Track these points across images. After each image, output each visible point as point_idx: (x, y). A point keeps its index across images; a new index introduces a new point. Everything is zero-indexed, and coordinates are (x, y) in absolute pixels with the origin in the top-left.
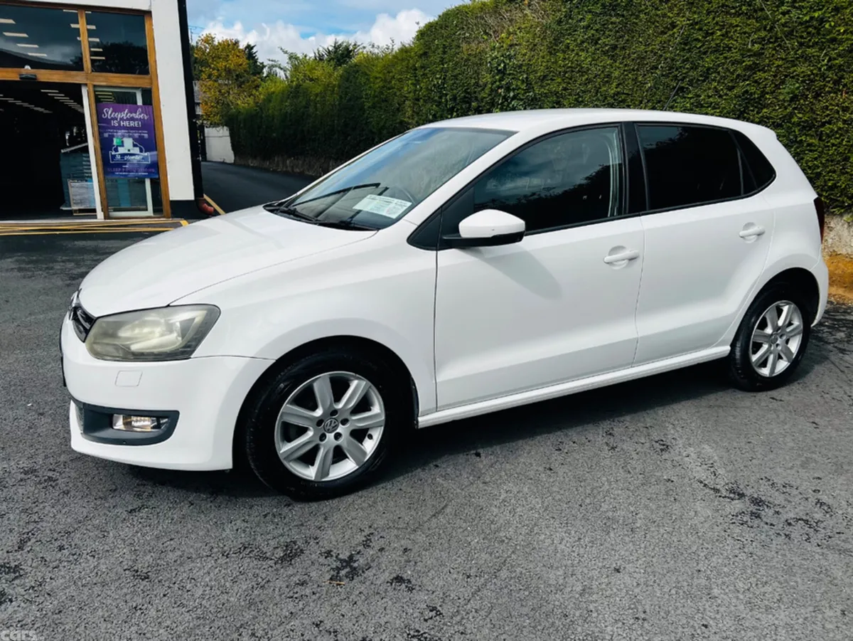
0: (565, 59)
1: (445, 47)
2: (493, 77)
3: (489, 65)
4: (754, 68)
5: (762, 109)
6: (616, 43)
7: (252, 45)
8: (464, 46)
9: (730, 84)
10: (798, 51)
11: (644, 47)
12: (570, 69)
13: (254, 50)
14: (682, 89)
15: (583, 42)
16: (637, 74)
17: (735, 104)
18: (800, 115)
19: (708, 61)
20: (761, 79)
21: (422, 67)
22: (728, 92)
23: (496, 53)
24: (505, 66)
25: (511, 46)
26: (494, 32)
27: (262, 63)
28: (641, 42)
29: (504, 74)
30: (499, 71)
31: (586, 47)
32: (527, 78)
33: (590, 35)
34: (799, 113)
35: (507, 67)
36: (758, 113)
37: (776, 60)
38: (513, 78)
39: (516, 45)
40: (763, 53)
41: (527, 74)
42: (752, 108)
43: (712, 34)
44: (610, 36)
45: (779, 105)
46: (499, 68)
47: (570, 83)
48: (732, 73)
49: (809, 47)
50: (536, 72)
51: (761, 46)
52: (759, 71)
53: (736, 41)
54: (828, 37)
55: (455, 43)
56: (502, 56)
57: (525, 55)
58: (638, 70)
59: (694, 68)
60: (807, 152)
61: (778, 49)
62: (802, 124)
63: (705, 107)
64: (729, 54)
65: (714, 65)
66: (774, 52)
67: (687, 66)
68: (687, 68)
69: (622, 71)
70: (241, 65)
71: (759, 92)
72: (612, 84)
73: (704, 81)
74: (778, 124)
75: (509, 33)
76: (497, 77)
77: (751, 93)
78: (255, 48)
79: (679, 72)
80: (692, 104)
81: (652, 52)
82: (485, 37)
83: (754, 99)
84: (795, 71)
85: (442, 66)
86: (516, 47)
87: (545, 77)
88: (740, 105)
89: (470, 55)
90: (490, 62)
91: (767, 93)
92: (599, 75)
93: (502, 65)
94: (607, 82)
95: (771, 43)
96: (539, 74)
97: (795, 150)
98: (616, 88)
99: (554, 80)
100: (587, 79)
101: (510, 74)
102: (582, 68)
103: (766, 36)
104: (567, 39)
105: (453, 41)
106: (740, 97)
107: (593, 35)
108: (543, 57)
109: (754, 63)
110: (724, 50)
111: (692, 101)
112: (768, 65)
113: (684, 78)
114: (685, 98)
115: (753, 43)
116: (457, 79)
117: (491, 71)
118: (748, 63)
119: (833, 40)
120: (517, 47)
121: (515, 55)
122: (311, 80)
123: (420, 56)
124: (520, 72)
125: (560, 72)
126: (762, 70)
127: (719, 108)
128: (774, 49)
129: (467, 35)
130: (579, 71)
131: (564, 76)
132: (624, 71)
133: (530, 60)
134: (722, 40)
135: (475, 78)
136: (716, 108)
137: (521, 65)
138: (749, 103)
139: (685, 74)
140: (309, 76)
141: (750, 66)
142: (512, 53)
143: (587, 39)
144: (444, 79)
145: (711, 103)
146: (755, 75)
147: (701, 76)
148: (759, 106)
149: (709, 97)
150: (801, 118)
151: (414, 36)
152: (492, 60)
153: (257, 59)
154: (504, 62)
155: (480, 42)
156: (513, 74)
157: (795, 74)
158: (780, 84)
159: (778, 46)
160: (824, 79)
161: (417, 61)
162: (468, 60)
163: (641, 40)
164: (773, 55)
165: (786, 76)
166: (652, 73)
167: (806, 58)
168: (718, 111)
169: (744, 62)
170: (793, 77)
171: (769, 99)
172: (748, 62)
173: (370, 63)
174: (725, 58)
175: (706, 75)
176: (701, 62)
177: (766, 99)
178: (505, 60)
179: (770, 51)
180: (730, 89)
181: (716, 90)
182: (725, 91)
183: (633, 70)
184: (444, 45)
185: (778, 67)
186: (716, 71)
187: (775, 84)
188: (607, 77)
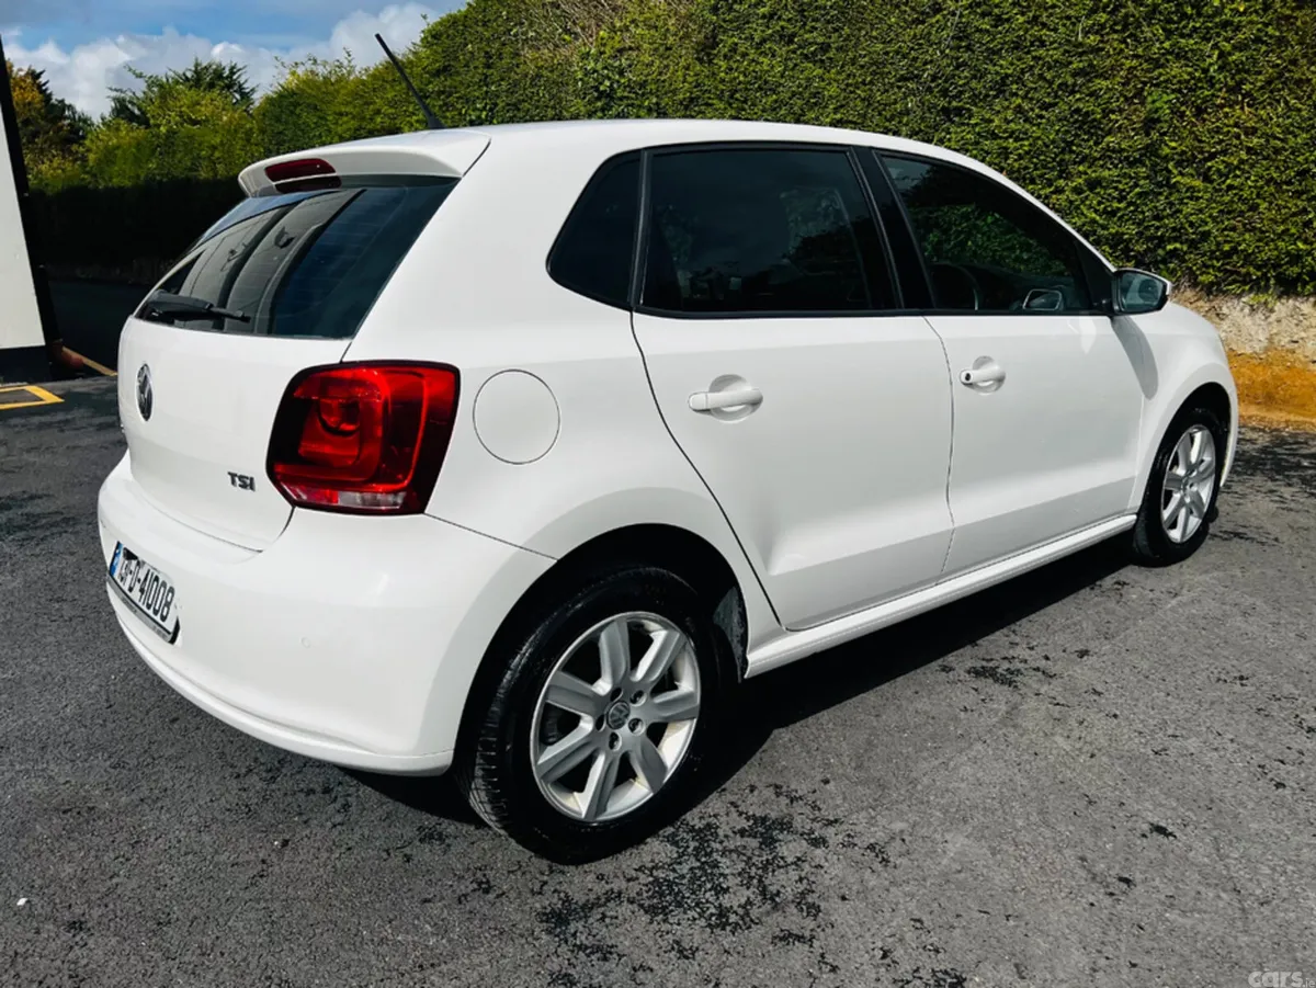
0: (731, 69)
1: (488, 55)
2: (590, 104)
3: (580, 83)
4: (1088, 73)
5: (1103, 137)
6: (827, 41)
7: (38, 71)
8: (528, 53)
9: (1047, 100)
10: (1163, 42)
11: (881, 46)
12: (742, 86)
13: (42, 80)
14: (959, 111)
15: (764, 41)
16: (871, 90)
17: (1058, 132)
18: (1173, 144)
19: (1006, 64)
20: (1101, 89)
21: (441, 93)
22: (1044, 113)
23: (592, 64)
24: (611, 85)
25: (621, 51)
26: (583, 28)
27: (62, 101)
28: (876, 38)
29: (613, 98)
30: (602, 95)
31: (770, 48)
32: (657, 104)
33: (778, 28)
34: (1171, 141)
35: (615, 86)
36: (1096, 144)
37: (1127, 58)
38: (628, 105)
39: (631, 48)
40: (1103, 49)
41: (657, 97)
42: (1086, 137)
43: (1008, 20)
44: (816, 29)
45: (1133, 129)
46: (602, 88)
47: (744, 110)
48: (1051, 83)
49: (1182, 36)
50: (674, 92)
51: (1098, 38)
52: (1096, 77)
53: (1055, 30)
54: (1217, 20)
55: (508, 49)
56: (606, 68)
57: (651, 64)
58: (871, 82)
59: (979, 75)
60: (1185, 201)
61: (1129, 40)
62: (1176, 157)
63: (1001, 138)
64: (1042, 52)
65: (1014, 70)
66: (1123, 46)
67: (966, 73)
68: (966, 77)
69: (843, 86)
70: (30, 103)
71: (1099, 111)
72: (826, 107)
73: (996, 97)
74: (1135, 158)
75: (613, 29)
76: (599, 104)
77: (1087, 113)
78: (42, 76)
79: (952, 84)
80: (979, 134)
81: (897, 53)
82: (566, 37)
83: (1095, 120)
84: (1161, 74)
85: (485, 89)
86: (630, 52)
87: (692, 100)
88: (1067, 132)
89: (540, 68)
90: (581, 79)
91: (1113, 112)
92: (800, 93)
93: (607, 83)
94: (815, 104)
95: (1116, 32)
96: (681, 96)
97: (1166, 198)
98: (835, 113)
99: (711, 105)
100: (776, 101)
101: (621, 99)
102: (766, 82)
103: (1107, 21)
104: (733, 36)
105: (504, 45)
106: (1065, 119)
107: (783, 28)
108: (687, 68)
109: (1091, 65)
110: (1032, 45)
111: (977, 129)
112: (1112, 68)
113: (961, 93)
114: (963, 124)
115: (1086, 33)
116: (519, 109)
117: (585, 93)
118: (1081, 65)
119: (1225, 25)
120: (635, 54)
121: (630, 66)
122: (195, 122)
123: (438, 73)
124: (643, 95)
125: (722, 91)
126: (1102, 76)
127: (1027, 139)
128: (1124, 41)
129: (531, 34)
130: (760, 88)
131: (731, 97)
132: (847, 85)
133: (660, 74)
134: (1027, 31)
135: (554, 108)
136: (1022, 139)
137: (645, 81)
138: (1080, 128)
139: (961, 86)
140: (190, 118)
141: (1082, 70)
142: (625, 63)
143: (772, 35)
144: (492, 109)
145: (1013, 132)
146: (1091, 85)
147: (991, 89)
148: (1100, 132)
149: (1008, 122)
150: (1174, 148)
151: (418, 41)
152: (586, 75)
153: (51, 94)
154: (609, 79)
155: (556, 46)
156: (627, 98)
157: (1162, 79)
158: (1135, 96)
159: (1128, 37)
160: (1212, 86)
161: (430, 82)
162: (539, 76)
163: (874, 33)
164: (1122, 50)
165: (1145, 83)
166: (899, 88)
167: (1181, 55)
168: (1026, 143)
169: (1071, 63)
170: (1157, 85)
171: (1117, 121)
172: (1078, 63)
173: (319, 89)
174: (1034, 58)
175: (1001, 87)
176: (990, 67)
177: (1110, 120)
178: (610, 75)
179: (1115, 44)
180: (1045, 107)
181: (1019, 110)
182: (1037, 111)
183: (864, 83)
184: (487, 53)
185: (1131, 69)
186: (1019, 80)
187: (1125, 97)
188: (815, 97)
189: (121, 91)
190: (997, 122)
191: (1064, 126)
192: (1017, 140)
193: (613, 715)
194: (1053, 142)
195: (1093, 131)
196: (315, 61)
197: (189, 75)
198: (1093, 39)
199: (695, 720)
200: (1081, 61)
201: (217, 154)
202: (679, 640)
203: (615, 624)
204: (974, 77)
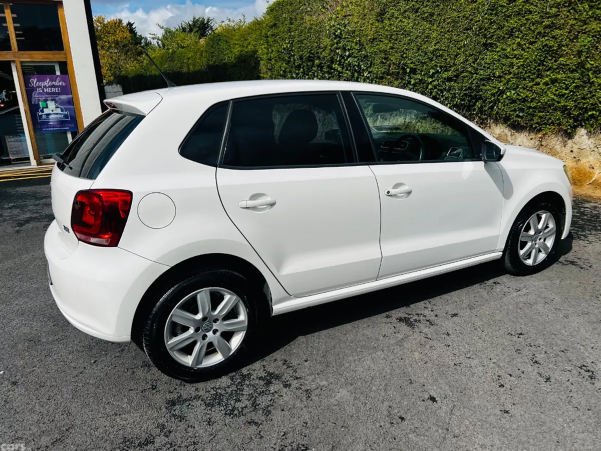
0: (391, 25)
1: (291, 19)
2: (332, 40)
3: (328, 32)
4: (551, 27)
5: (559, 58)
6: (433, 11)
7: (132, 23)
8: (307, 18)
9: (532, 40)
10: (588, 12)
11: (457, 14)
12: (395, 33)
14: (491, 44)
15: (405, 11)
16: (451, 34)
17: (536, 55)
18: (592, 63)
19: (513, 22)
20: (557, 35)
21: (273, 35)
22: (530, 46)
23: (333, 23)
24: (341, 32)
25: (345, 16)
26: (330, 6)
27: (141, 36)
28: (455, 10)
29: (341, 38)
30: (336, 36)
31: (408, 15)
32: (359, 41)
33: (411, 5)
34: (591, 61)
35: (343, 32)
36: (555, 61)
37: (570, 20)
38: (348, 41)
39: (349, 15)
40: (559, 15)
41: (360, 37)
42: (550, 58)
44: (428, 5)
45: (573, 55)
46: (337, 33)
47: (396, 44)
48: (534, 32)
50: (367, 35)
51: (557, 10)
52: (556, 29)
53: (536, 6)
55: (299, 16)
56: (339, 24)
57: (357, 23)
58: (452, 31)
59: (501, 28)
60: (598, 90)
61: (571, 11)
62: (593, 69)
63: (510, 58)
64: (530, 16)
65: (517, 25)
66: (568, 14)
67: (494, 27)
68: (495, 29)
69: (439, 33)
70: (126, 38)
71: (556, 45)
72: (431, 43)
73: (509, 38)
74: (573, 69)
75: (343, 7)
76: (335, 41)
77: (551, 46)
78: (134, 25)
79: (488, 32)
80: (500, 56)
81: (464, 17)
82: (323, 10)
83: (554, 50)
84: (586, 28)
85: (289, 34)
86: (349, 17)
87: (374, 39)
88: (541, 55)
89: (311, 25)
90: (328, 30)
91: (563, 46)
92: (420, 36)
93: (339, 31)
94: (427, 41)
95: (565, 7)
96: (369, 37)
97: (588, 89)
98: (435, 46)
99: (383, 41)
100: (410, 40)
101: (345, 38)
102: (405, 31)
104: (392, 9)
105: (298, 14)
106: (540, 49)
107: (413, 5)
108: (372, 24)
109: (552, 23)
110: (525, 13)
112: (563, 25)
113: (492, 36)
114: (493, 51)
115: (551, 7)
116: (303, 43)
117: (330, 36)
118: (548, 23)
120: (350, 18)
121: (349, 23)
122: (183, 47)
123: (272, 27)
124: (354, 36)
125: (387, 35)
126: (558, 28)
127: (522, 59)
128: (569, 11)
129: (309, 9)
130: (403, 34)
131: (391, 38)
132: (441, 32)
133: (361, 27)
134: (523, 6)
135: (317, 42)
136: (520, 59)
137: (355, 31)
138: (547, 54)
139: (492, 33)
140: (181, 45)
141: (549, 25)
142: (347, 22)
143: (409, 9)
144: (292, 43)
145: (516, 55)
146: (553, 32)
147: (506, 34)
148: (557, 56)
149: (513, 50)
150: (593, 65)
151: (265, 12)
152: (331, 28)
153: (137, 33)
154: (340, 29)
155: (319, 15)
156: (348, 38)
157: (587, 30)
158: (574, 39)
159: (571, 9)
161: (269, 31)
162: (311, 28)
163: (454, 8)
164: (568, 16)
165: (579, 32)
166: (464, 33)
168: (522, 60)
169: (544, 22)
170: (585, 33)
171: (565, 50)
172: (546, 22)
173: (229, 33)
174: (526, 19)
175: (511, 33)
176: (506, 24)
177: (562, 50)
178: (340, 27)
179: (565, 13)
180: (532, 43)
181: (519, 44)
182: (527, 45)
183: (448, 31)
184: (290, 18)
185: (572, 25)
186: (519, 30)
187: (569, 38)
188: (427, 38)
189: (154, 35)
190: (508, 50)
191: (539, 53)
192: (518, 59)
193: (204, 327)
194: (535, 60)
195: (553, 55)
196: (229, 20)
197: (191, 23)
198: (554, 10)
199: (245, 332)
200: (548, 21)
201: (190, 61)
202: (235, 299)
203: (203, 292)
204: (499, 28)
